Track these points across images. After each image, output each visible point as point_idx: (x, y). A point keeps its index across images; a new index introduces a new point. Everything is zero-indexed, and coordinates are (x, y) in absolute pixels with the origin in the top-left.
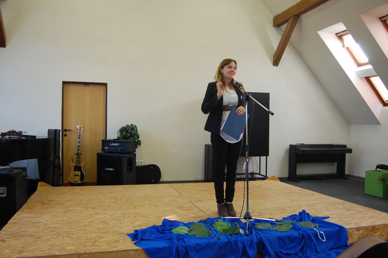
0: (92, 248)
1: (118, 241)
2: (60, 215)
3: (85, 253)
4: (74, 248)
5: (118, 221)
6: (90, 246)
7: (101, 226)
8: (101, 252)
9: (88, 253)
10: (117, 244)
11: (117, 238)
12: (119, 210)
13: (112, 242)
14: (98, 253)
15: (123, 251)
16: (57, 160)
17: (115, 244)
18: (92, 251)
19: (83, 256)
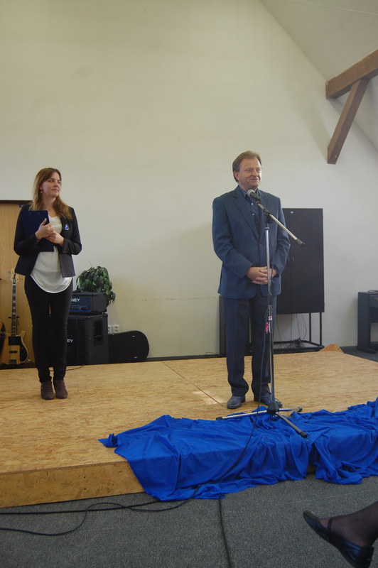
0: (46, 462)
1: (85, 451)
3: (35, 470)
4: (17, 463)
5: (84, 421)
6: (43, 459)
7: (57, 429)
8: (60, 469)
9: (40, 470)
10: (85, 455)
11: (83, 446)
12: (85, 403)
13: (75, 453)
14: (55, 469)
15: (95, 465)
17: (81, 455)
18: (46, 467)
19: (32, 475)
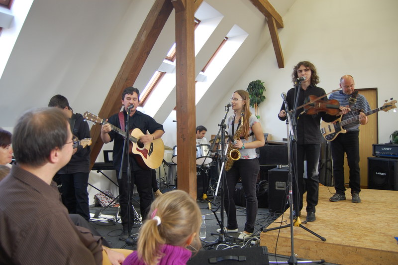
0: (357, 243)
1: (383, 242)
2: (330, 211)
3: (349, 246)
4: (340, 239)
5: (386, 224)
6: (355, 241)
7: (368, 226)
8: (365, 248)
9: (352, 247)
10: (383, 244)
11: (383, 239)
12: (389, 214)
13: (377, 242)
14: (362, 248)
15: (388, 252)
16: (329, 163)
17: (380, 244)
18: (356, 246)
19: (347, 248)
